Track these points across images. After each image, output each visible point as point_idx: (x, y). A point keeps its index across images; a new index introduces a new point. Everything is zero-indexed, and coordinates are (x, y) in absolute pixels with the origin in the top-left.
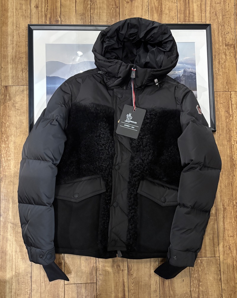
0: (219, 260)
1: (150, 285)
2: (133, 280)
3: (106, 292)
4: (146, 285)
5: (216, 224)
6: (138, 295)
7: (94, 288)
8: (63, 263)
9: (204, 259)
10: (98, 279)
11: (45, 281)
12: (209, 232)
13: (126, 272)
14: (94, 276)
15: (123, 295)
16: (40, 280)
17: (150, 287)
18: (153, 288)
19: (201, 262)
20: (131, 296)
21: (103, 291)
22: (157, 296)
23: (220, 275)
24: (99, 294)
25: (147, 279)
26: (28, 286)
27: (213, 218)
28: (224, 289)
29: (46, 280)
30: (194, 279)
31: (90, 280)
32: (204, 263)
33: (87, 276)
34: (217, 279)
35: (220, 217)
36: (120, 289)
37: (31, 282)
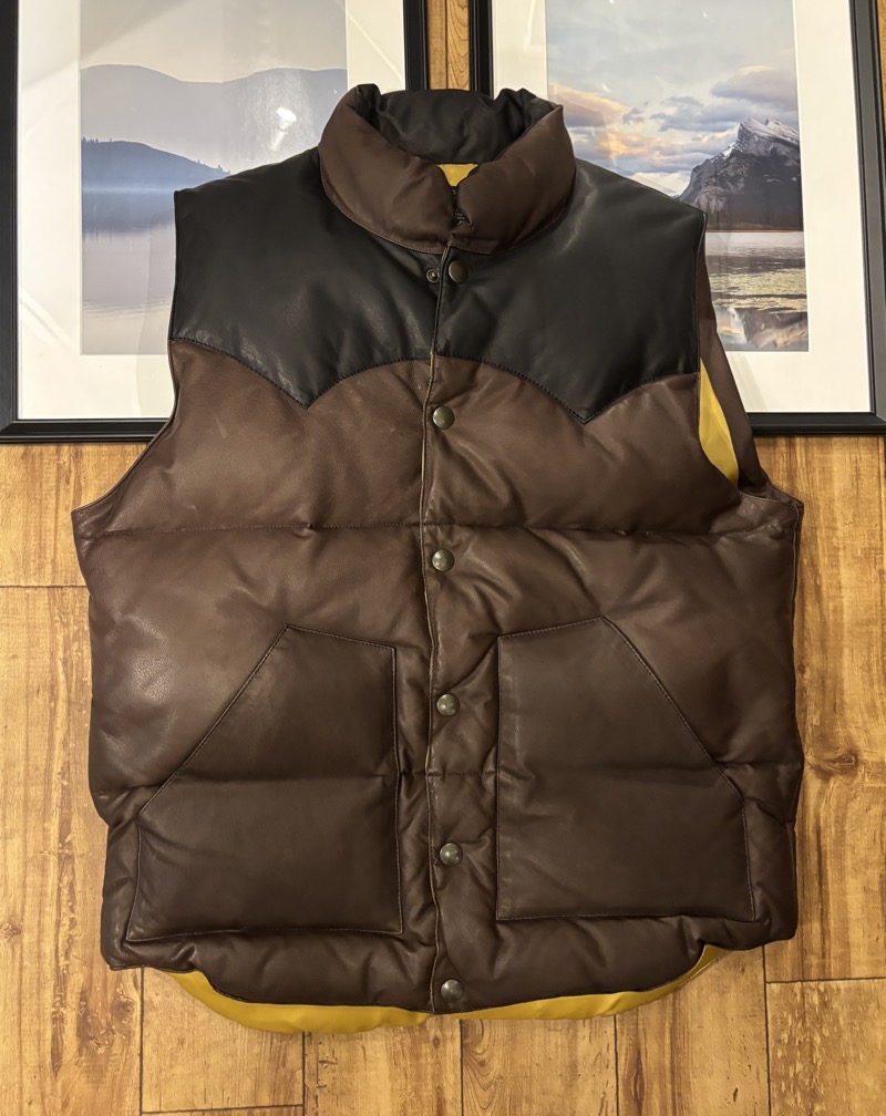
2: (488, 1093)
8: (139, 1007)
9: (839, 989)
10: (311, 1084)
12: (863, 853)
13: (453, 1048)
14: (293, 1072)
19: (825, 1004)
25: (557, 1085)
29: (48, 1090)
30: (788, 1087)
31: (274, 1091)
32: (835, 1005)
33: (258, 1070)
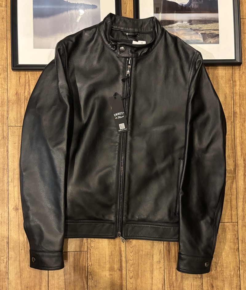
0: (237, 226)
1: (153, 255)
2: (132, 249)
3: (99, 262)
4: (148, 254)
5: (235, 183)
6: (138, 266)
7: (85, 257)
10: (89, 246)
11: (25, 248)
14: (85, 243)
15: (120, 266)
16: (19, 246)
17: (153, 257)
18: (156, 258)
20: (130, 267)
21: (96, 261)
22: (161, 268)
23: (237, 243)
24: (91, 264)
25: (149, 247)
26: (4, 253)
27: (231, 175)
28: (242, 261)
31: (80, 248)
34: (234, 249)
35: (240, 175)
36: (117, 259)
37: (8, 248)
